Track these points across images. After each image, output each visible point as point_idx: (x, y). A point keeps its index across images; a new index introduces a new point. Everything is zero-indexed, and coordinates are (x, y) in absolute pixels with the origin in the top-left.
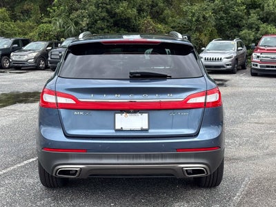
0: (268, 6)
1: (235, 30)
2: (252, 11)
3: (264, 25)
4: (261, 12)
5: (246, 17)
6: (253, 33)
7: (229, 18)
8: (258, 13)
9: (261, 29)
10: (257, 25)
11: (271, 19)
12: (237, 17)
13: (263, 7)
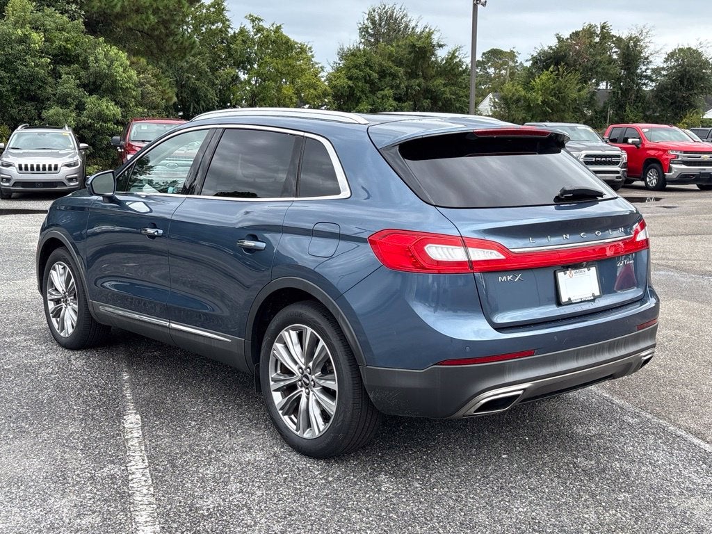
0: (97, 60)
1: (30, 106)
2: (63, 69)
3: (94, 98)
4: (83, 73)
5: (50, 79)
6: (74, 114)
7: (15, 81)
8: (77, 74)
9: (88, 106)
10: (76, 98)
11: (104, 86)
12: (33, 78)
13: (86, 61)
